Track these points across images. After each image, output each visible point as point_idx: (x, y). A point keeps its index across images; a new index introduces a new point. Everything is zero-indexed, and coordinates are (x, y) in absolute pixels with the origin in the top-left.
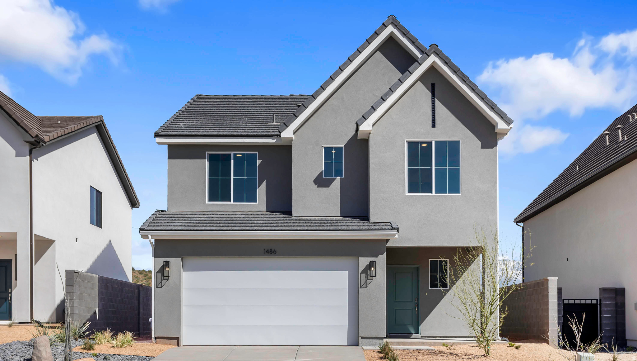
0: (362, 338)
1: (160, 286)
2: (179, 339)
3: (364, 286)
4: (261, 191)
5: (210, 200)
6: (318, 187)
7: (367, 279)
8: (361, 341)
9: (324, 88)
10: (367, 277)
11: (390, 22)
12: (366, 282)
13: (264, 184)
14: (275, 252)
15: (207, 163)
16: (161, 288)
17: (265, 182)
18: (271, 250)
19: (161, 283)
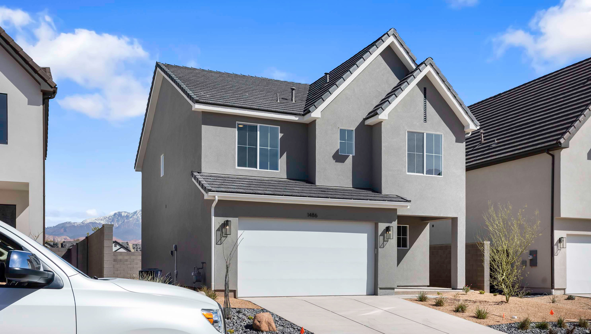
0: (381, 289)
1: (219, 243)
2: (236, 292)
3: (382, 246)
4: (282, 162)
5: (238, 166)
6: (336, 162)
7: (384, 241)
8: (379, 291)
9: (345, 80)
10: (384, 239)
11: (392, 33)
12: (383, 243)
13: (285, 155)
14: (316, 216)
15: (237, 132)
16: (221, 244)
17: (286, 153)
18: (313, 214)
19: (220, 241)
